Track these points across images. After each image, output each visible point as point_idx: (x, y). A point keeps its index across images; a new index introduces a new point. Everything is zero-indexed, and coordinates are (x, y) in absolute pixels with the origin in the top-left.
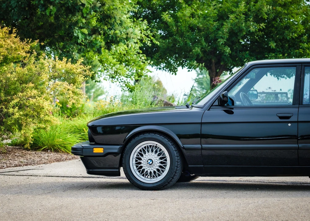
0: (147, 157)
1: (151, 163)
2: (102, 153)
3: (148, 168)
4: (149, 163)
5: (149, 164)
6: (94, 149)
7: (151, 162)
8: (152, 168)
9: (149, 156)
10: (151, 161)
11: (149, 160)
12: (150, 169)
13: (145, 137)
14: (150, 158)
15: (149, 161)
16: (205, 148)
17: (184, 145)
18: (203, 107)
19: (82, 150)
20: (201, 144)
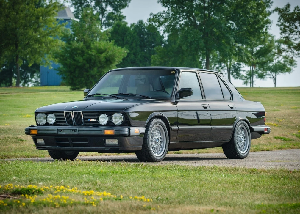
6: (135, 130)
7: (158, 141)
11: (157, 138)
16: (180, 129)
17: (172, 127)
18: (172, 99)
19: (128, 131)
20: (178, 126)
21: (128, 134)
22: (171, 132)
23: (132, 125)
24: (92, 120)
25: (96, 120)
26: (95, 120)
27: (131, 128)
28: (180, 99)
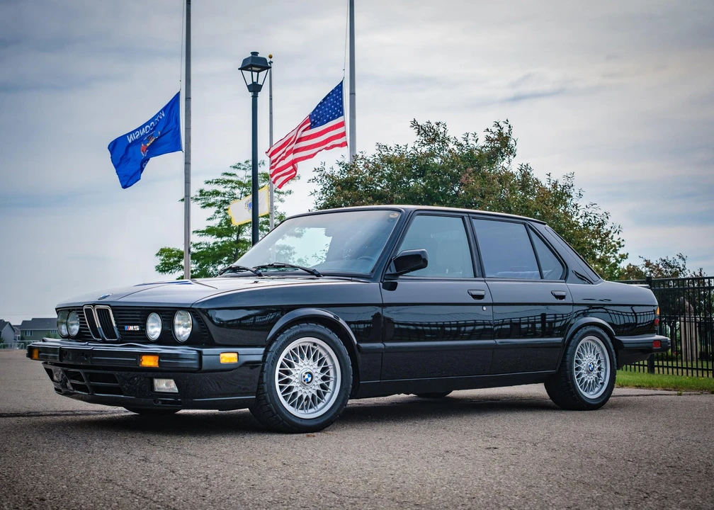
0: (301, 369)
1: (310, 379)
2: (235, 364)
3: (303, 390)
4: (307, 379)
5: (306, 382)
6: (222, 355)
9: (304, 367)
10: (309, 376)
11: (306, 373)
12: (307, 391)
13: (301, 329)
14: (309, 371)
15: (306, 376)
16: (390, 348)
17: (360, 345)
18: (372, 276)
19: (197, 357)
20: (383, 342)
21: (196, 367)
22: (359, 356)
23: (217, 340)
24: (131, 328)
25: (140, 327)
26: (137, 328)
27: (205, 351)
28: (400, 277)
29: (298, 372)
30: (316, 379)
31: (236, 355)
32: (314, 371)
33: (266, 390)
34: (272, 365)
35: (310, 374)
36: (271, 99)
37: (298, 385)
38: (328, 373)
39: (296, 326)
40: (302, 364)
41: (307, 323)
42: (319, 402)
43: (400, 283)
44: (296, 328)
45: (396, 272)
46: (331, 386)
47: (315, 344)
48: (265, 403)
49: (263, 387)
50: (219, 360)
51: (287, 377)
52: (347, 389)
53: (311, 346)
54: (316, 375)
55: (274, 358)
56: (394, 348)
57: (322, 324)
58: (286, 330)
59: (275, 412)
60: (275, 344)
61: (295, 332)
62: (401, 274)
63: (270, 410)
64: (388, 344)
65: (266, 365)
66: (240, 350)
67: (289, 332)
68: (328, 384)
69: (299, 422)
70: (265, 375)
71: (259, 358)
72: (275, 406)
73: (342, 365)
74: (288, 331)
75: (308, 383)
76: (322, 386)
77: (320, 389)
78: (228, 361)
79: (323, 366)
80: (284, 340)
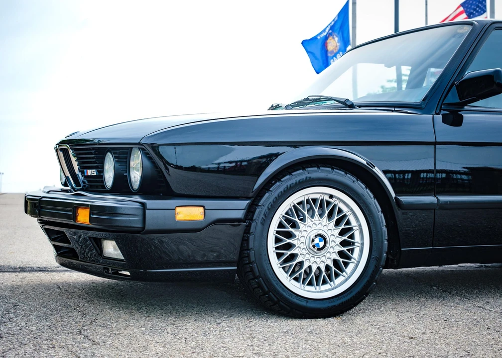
0: (309, 229)
1: (322, 244)
2: (200, 222)
3: (312, 259)
4: (318, 244)
5: (316, 248)
6: (178, 210)
7: (320, 243)
8: (323, 259)
9: (314, 227)
10: (320, 241)
11: (316, 236)
12: (318, 260)
13: (309, 176)
14: (321, 232)
15: (317, 241)
16: (446, 203)
17: (399, 198)
18: (423, 106)
19: (140, 212)
20: (435, 194)
21: (140, 225)
22: (399, 213)
24: (90, 172)
25: (98, 172)
26: (94, 173)
27: (150, 203)
28: (466, 108)
29: (305, 234)
30: (333, 244)
31: (201, 209)
32: (329, 233)
33: (253, 259)
34: (263, 224)
35: (322, 237)
36: (426, 4)
37: (304, 252)
38: (352, 237)
39: (301, 171)
40: (311, 224)
41: (318, 167)
42: (337, 275)
43: (467, 117)
44: (300, 174)
45: (458, 101)
46: (356, 255)
47: (331, 196)
48: (251, 277)
49: (249, 254)
50: (174, 217)
51: (288, 241)
52: (378, 259)
53: (327, 198)
54: (332, 238)
55: (265, 215)
56: (452, 203)
57: (341, 168)
58: (285, 176)
59: (267, 289)
60: (267, 195)
61: (298, 179)
62: (466, 104)
63: (260, 286)
64: (443, 198)
65: (253, 224)
66: (209, 203)
67: (289, 179)
68: (352, 251)
69: (304, 303)
70: (251, 237)
71: (240, 214)
72: (267, 281)
73: (372, 225)
74: (288, 177)
75: (319, 249)
76: (341, 254)
77: (339, 258)
78: (188, 218)
79: (343, 227)
80: (282, 189)
